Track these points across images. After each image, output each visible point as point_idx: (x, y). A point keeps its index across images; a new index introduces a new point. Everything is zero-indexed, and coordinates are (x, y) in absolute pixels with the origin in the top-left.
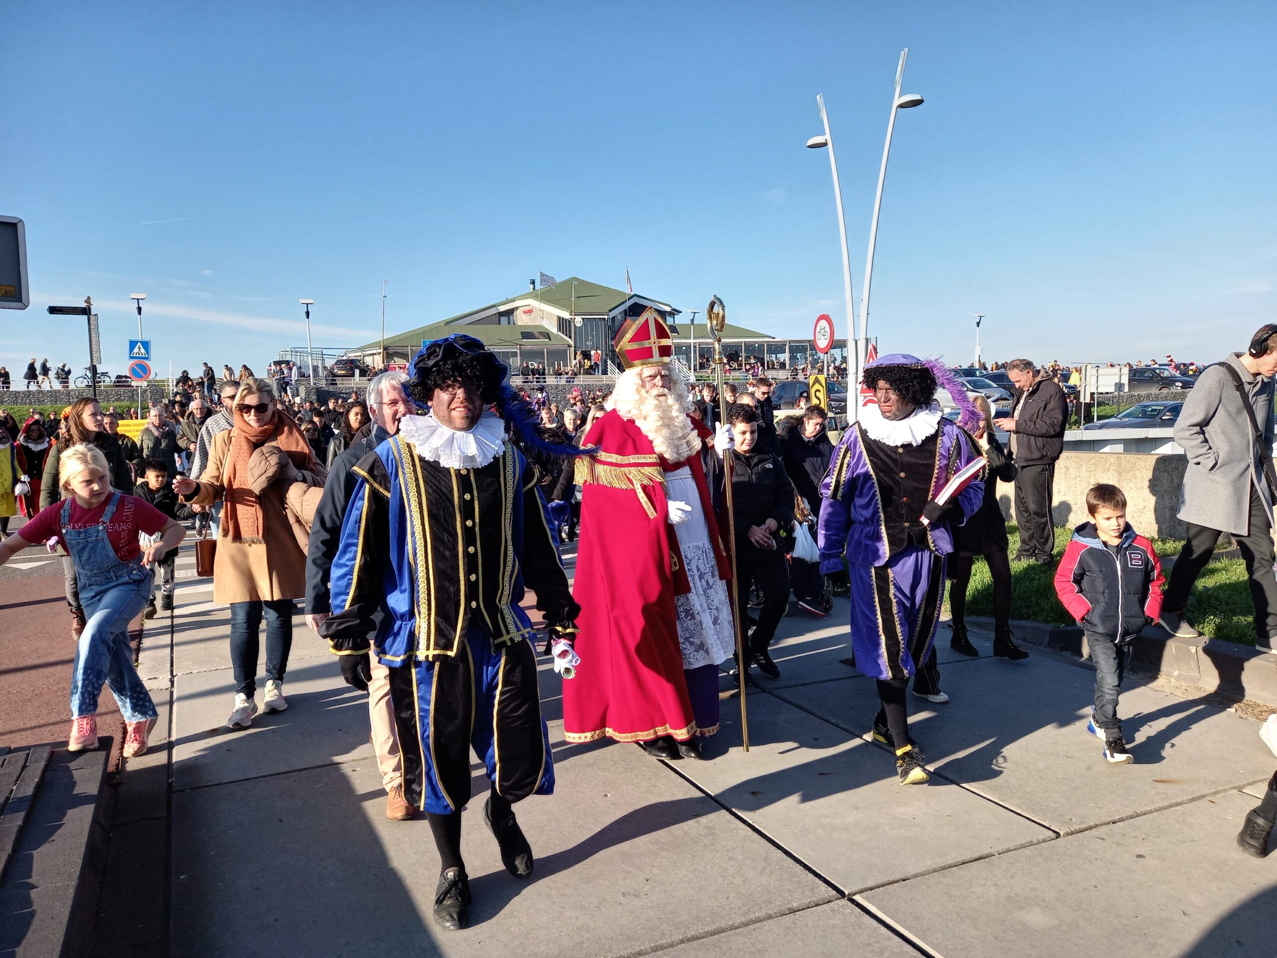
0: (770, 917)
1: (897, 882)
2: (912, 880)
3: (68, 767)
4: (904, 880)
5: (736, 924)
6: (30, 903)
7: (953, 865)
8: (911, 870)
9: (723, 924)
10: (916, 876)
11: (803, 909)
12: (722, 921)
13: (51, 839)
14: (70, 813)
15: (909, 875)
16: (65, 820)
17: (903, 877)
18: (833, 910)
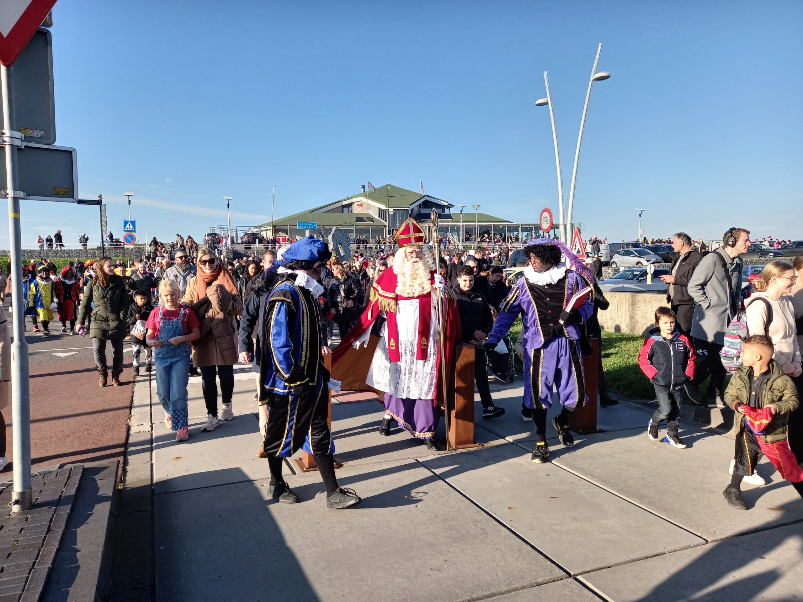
0: (524, 587)
1: (604, 568)
2: (614, 568)
3: (95, 479)
4: (609, 567)
5: (503, 591)
6: (76, 561)
7: (640, 559)
8: (613, 561)
9: (495, 591)
10: (616, 565)
11: (545, 583)
12: (494, 589)
13: (87, 522)
14: (97, 507)
15: (612, 564)
16: (94, 511)
17: (608, 565)
18: (564, 585)
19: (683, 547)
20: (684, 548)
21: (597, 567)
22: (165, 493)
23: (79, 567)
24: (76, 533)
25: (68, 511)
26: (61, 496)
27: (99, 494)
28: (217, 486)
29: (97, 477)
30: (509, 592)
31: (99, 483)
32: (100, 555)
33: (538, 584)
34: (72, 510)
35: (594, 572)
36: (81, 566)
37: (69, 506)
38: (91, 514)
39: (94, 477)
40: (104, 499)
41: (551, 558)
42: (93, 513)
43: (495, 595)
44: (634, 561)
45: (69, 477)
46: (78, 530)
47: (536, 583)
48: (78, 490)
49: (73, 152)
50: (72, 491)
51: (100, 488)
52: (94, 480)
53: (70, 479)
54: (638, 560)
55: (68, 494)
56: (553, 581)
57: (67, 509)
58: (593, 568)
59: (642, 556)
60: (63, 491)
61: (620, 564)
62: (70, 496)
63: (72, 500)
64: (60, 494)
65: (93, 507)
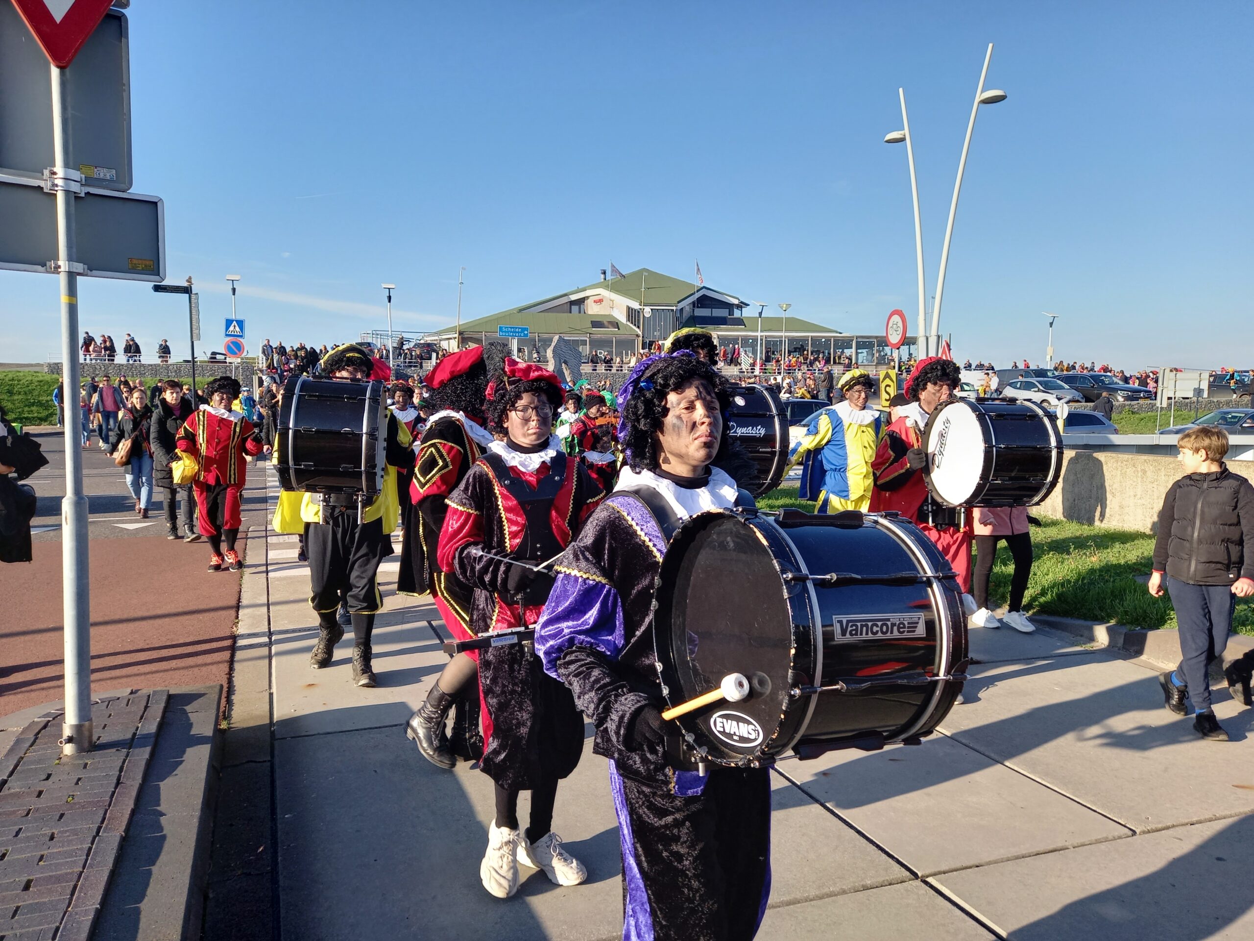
1: (970, 867)
2: (986, 867)
3: (185, 710)
4: (977, 866)
6: (161, 829)
7: (1027, 855)
8: (985, 858)
10: (989, 863)
11: (877, 887)
13: (174, 773)
14: (190, 751)
15: (982, 862)
16: (185, 757)
17: (976, 863)
18: (907, 890)
19: (1096, 840)
20: (1098, 842)
21: (958, 865)
22: (292, 738)
23: (164, 838)
24: (159, 788)
25: (147, 756)
26: (135, 734)
27: (192, 733)
28: (371, 728)
29: (188, 708)
30: (821, 898)
31: (193, 717)
32: (195, 822)
33: (866, 888)
34: (152, 754)
35: (955, 873)
36: (168, 836)
37: (148, 749)
38: (182, 762)
39: (185, 708)
40: (200, 740)
41: (887, 849)
42: (184, 761)
43: (799, 902)
44: (1017, 858)
45: (146, 707)
46: (162, 784)
47: (863, 886)
48: (161, 726)
49: (159, 204)
50: (151, 727)
51: (194, 726)
52: (185, 713)
53: (147, 710)
54: (1023, 857)
55: (145, 732)
56: (890, 884)
57: (145, 753)
58: (953, 866)
59: (1030, 851)
60: (137, 728)
61: (996, 862)
62: (151, 734)
63: (153, 740)
64: (133, 730)
65: (184, 752)
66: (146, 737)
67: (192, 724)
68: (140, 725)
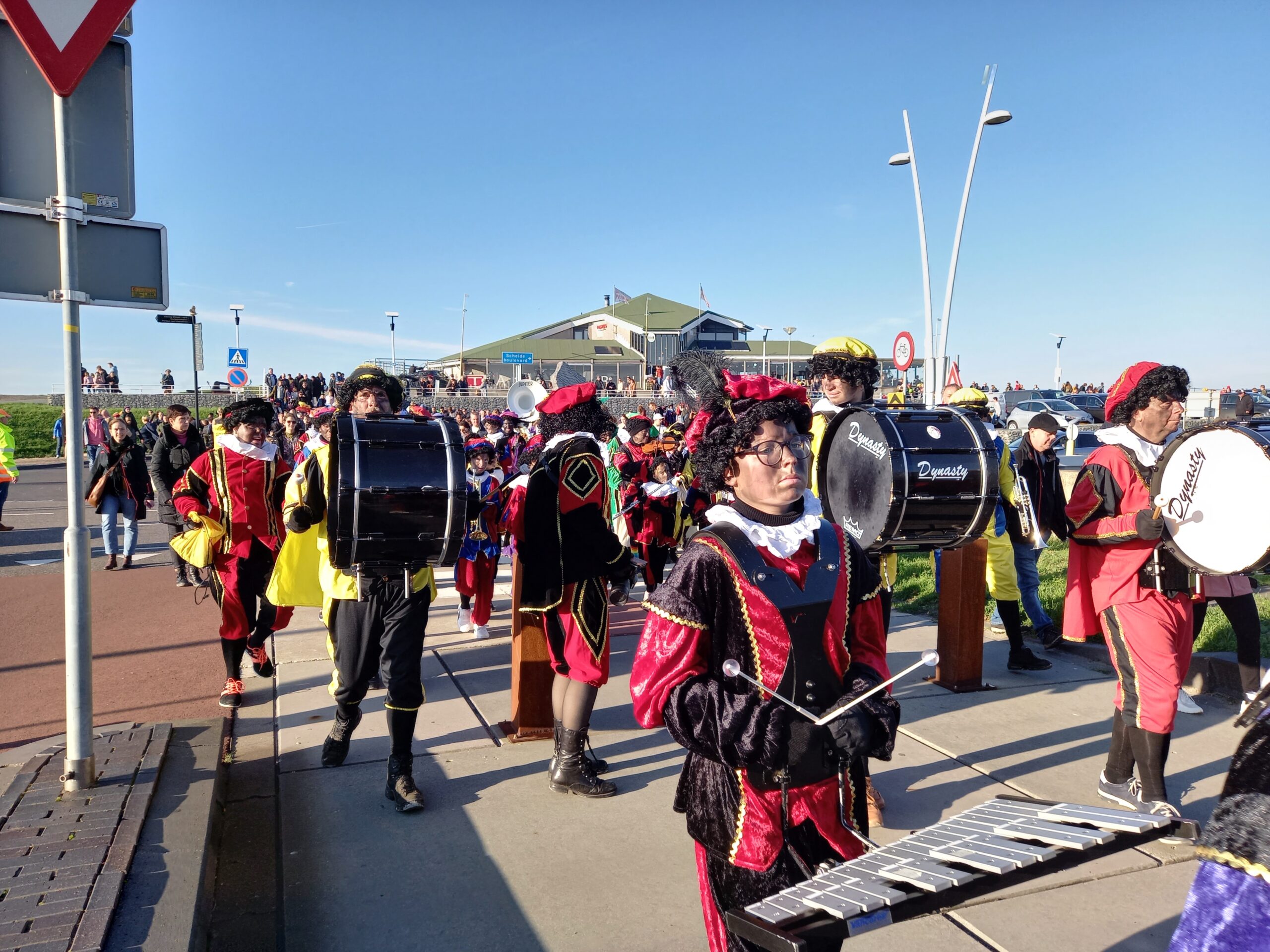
1: (993, 900)
2: (1008, 900)
3: (188, 744)
4: (1000, 899)
6: (164, 866)
10: (1012, 896)
13: (178, 809)
14: (193, 786)
15: (1005, 895)
16: (189, 792)
17: (999, 896)
18: (928, 925)
19: (1121, 871)
20: (1123, 873)
22: (297, 771)
23: (167, 875)
24: (162, 824)
25: (149, 791)
26: (137, 769)
27: (196, 767)
29: (192, 742)
31: (196, 751)
32: (199, 859)
34: (155, 790)
35: (977, 906)
36: (171, 873)
37: (151, 785)
38: (185, 798)
39: (188, 741)
40: (204, 775)
42: (186, 796)
44: (1041, 890)
45: (149, 741)
46: (165, 821)
48: (165, 760)
49: (162, 232)
50: (154, 762)
51: (198, 760)
52: (188, 746)
53: (151, 744)
54: (1047, 889)
55: (148, 767)
57: (145, 790)
59: (1054, 883)
60: (140, 763)
61: (1019, 895)
62: (154, 768)
63: (157, 774)
64: (135, 765)
65: (187, 787)
66: (148, 772)
67: (195, 758)
68: (142, 760)
